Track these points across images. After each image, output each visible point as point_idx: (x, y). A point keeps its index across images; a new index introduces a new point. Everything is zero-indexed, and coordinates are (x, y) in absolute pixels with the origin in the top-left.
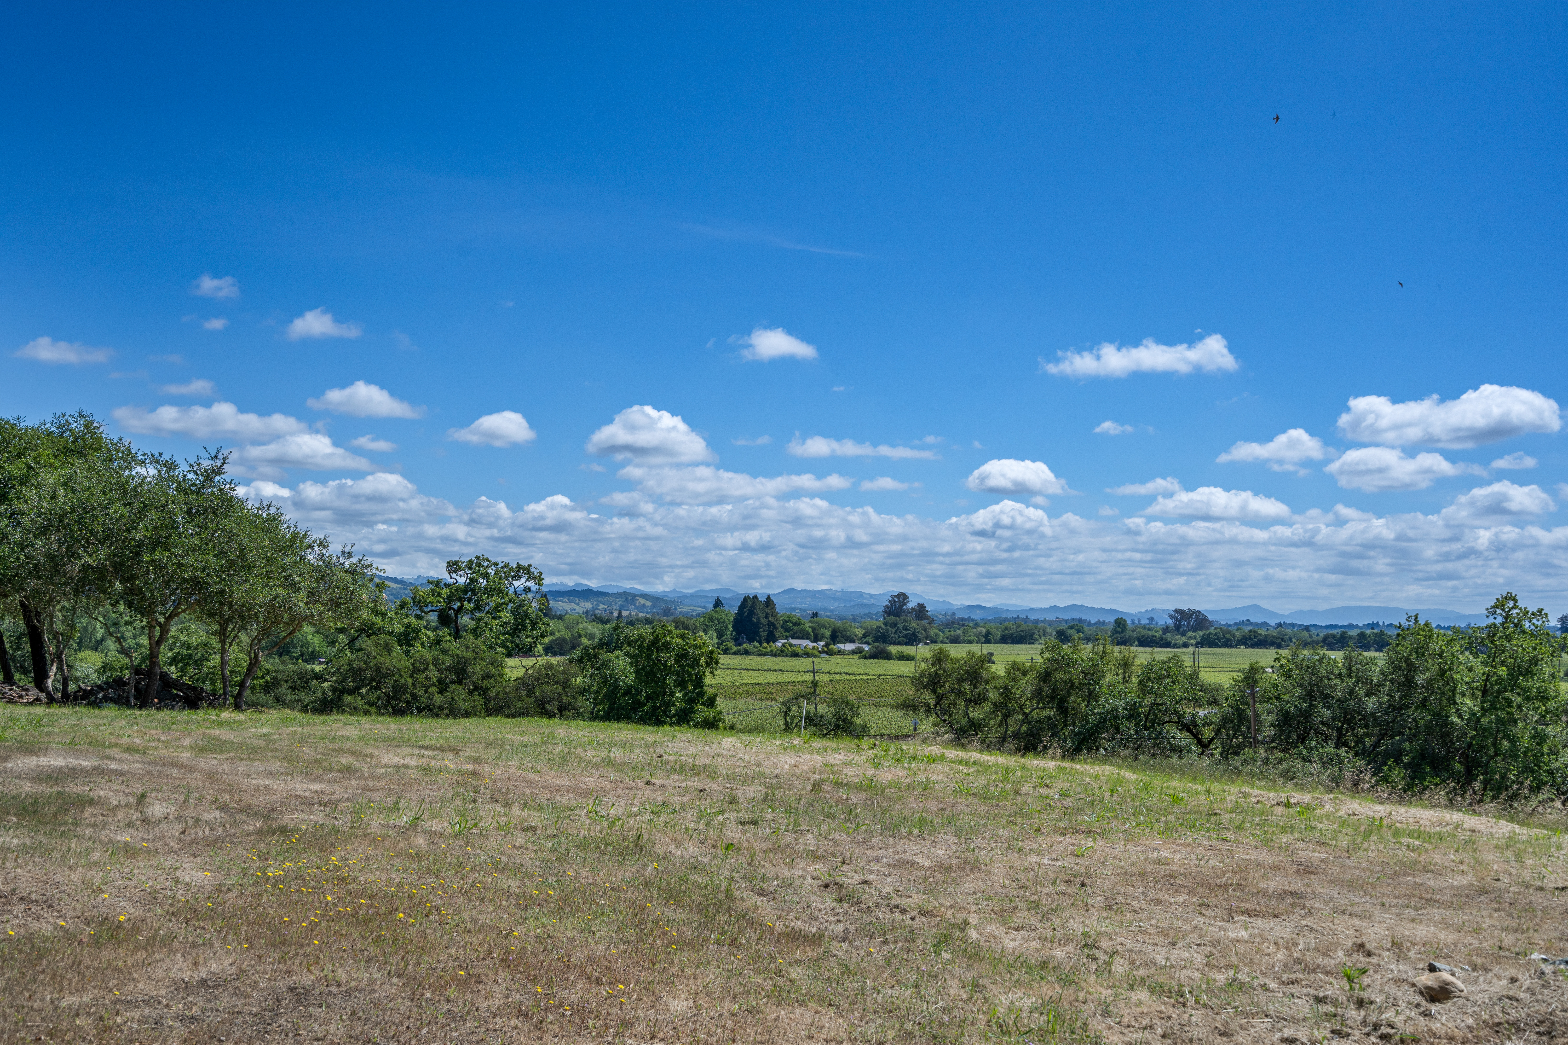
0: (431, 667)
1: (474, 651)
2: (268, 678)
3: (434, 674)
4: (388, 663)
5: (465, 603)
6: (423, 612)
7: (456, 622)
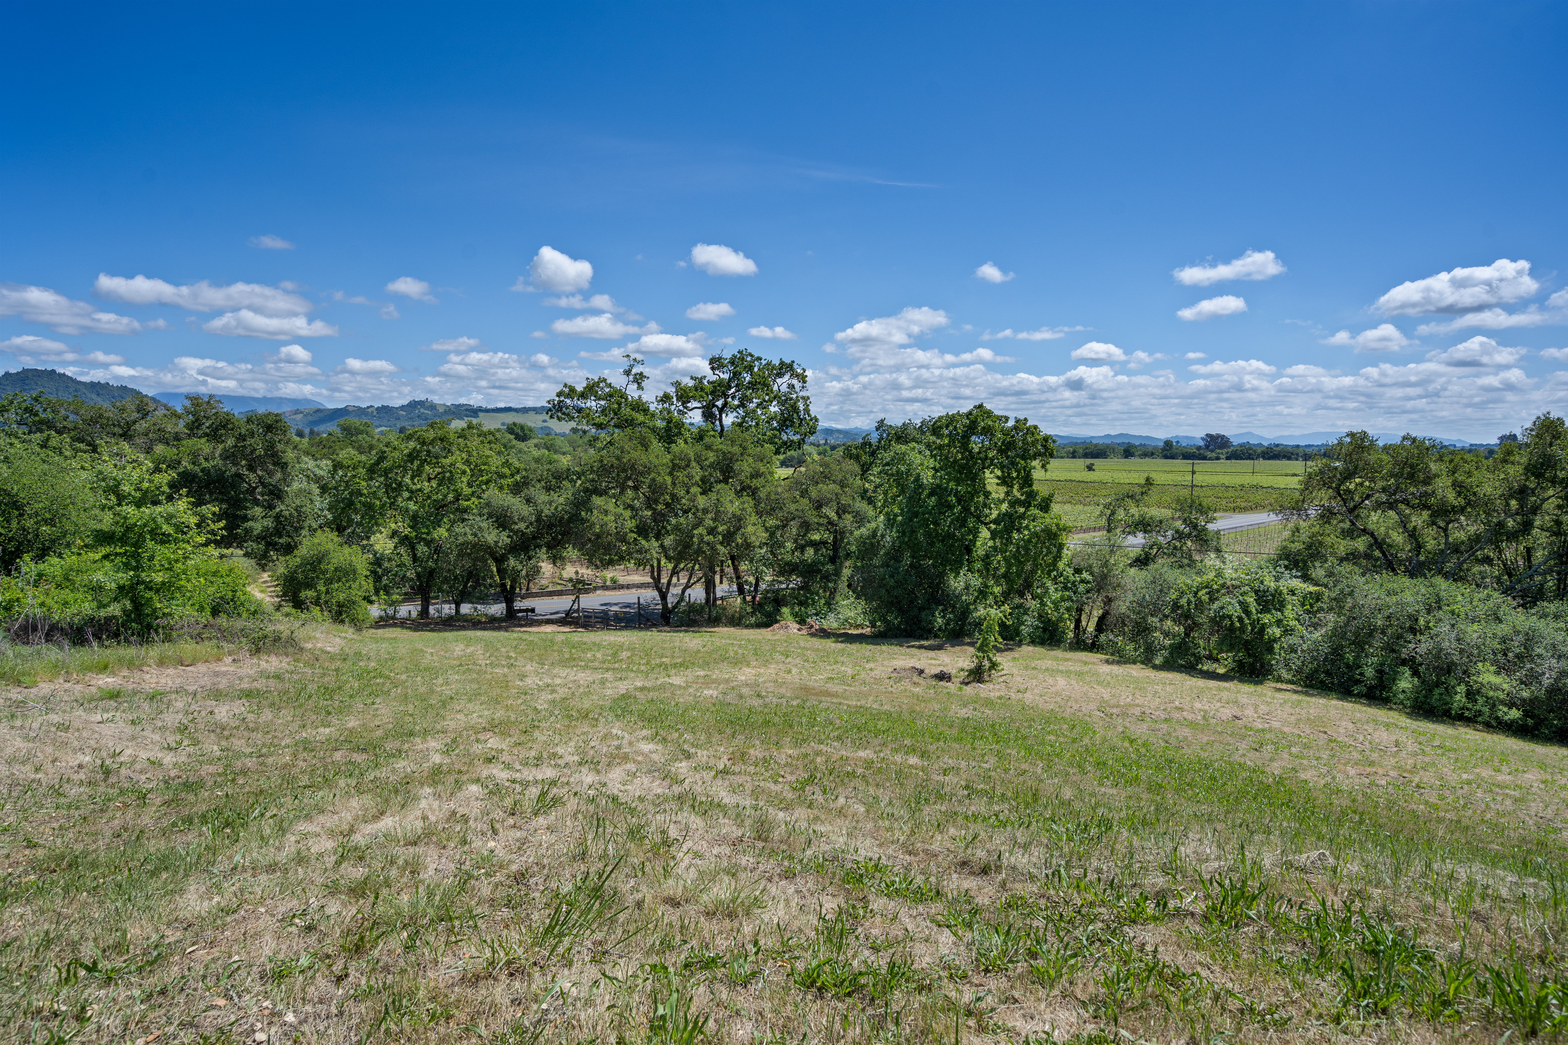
0: (694, 464)
1: (741, 445)
2: (518, 477)
3: (697, 473)
4: (644, 459)
5: (730, 399)
6: (686, 408)
7: (720, 420)
